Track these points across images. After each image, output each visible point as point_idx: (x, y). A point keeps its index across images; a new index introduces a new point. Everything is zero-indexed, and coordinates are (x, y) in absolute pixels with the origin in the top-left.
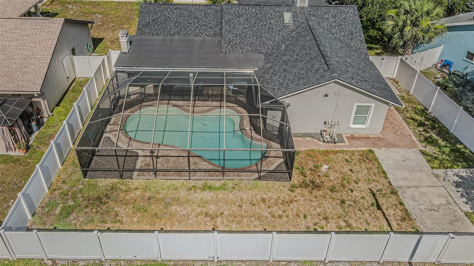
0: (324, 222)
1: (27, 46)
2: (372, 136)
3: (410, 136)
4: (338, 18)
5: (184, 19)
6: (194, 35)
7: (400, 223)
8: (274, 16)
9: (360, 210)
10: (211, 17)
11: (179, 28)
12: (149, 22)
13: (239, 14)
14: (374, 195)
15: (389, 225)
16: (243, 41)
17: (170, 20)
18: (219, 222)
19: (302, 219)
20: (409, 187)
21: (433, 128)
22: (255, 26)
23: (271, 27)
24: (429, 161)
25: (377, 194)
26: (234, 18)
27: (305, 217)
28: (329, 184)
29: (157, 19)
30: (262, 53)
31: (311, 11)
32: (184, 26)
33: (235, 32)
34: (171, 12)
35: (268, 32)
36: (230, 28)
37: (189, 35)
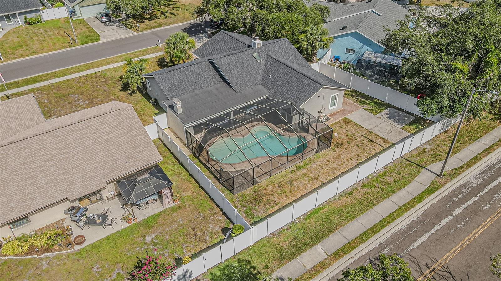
0: (359, 158)
1: (124, 133)
2: (339, 111)
3: (353, 103)
4: (283, 49)
5: (192, 78)
6: (207, 87)
7: (384, 144)
8: (248, 58)
9: (367, 146)
10: (207, 71)
11: (193, 85)
12: (170, 88)
13: (228, 63)
14: (365, 137)
15: (382, 146)
16: (243, 80)
17: (183, 81)
18: (321, 179)
19: (351, 160)
20: (374, 127)
21: (358, 96)
22: (242, 68)
23: (252, 66)
24: (371, 113)
25: (366, 136)
26: (227, 67)
27: (351, 159)
28: (345, 141)
29: (174, 83)
30: (259, 84)
31: (266, 49)
32: (195, 82)
33: (235, 76)
34: (179, 76)
35: (252, 70)
36: (229, 74)
37: (203, 88)
